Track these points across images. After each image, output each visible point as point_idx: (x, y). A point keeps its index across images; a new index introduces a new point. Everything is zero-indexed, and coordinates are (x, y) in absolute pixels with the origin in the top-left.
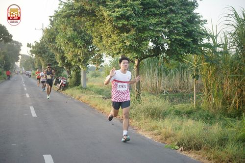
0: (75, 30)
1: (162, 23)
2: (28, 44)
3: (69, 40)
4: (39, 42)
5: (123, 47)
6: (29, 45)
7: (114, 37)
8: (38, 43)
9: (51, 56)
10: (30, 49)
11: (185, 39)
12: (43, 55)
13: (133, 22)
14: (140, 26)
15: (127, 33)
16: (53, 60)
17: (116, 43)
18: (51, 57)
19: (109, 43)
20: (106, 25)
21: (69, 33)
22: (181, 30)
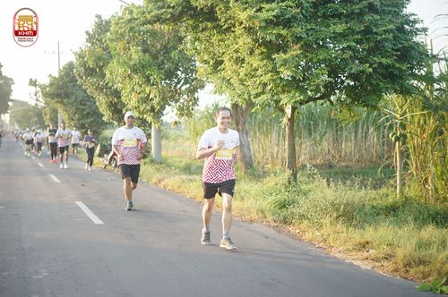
0: (145, 51)
1: (353, 32)
2: (31, 80)
3: (135, 70)
4: (57, 76)
5: (274, 80)
6: (33, 83)
7: (256, 62)
8: (55, 78)
9: (81, 101)
10: (33, 89)
11: (398, 65)
12: (65, 100)
13: (298, 30)
14: (310, 38)
15: (285, 52)
16: (84, 110)
17: (259, 72)
18: (81, 104)
19: (242, 74)
20: (235, 37)
21: (135, 57)
22: (391, 46)
